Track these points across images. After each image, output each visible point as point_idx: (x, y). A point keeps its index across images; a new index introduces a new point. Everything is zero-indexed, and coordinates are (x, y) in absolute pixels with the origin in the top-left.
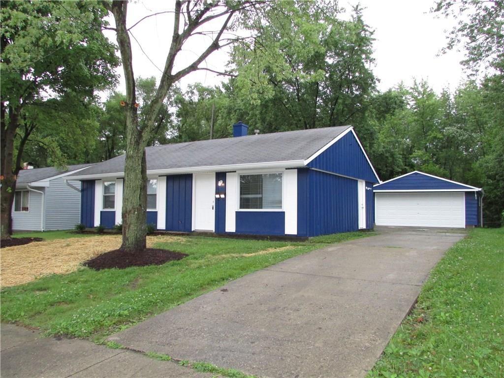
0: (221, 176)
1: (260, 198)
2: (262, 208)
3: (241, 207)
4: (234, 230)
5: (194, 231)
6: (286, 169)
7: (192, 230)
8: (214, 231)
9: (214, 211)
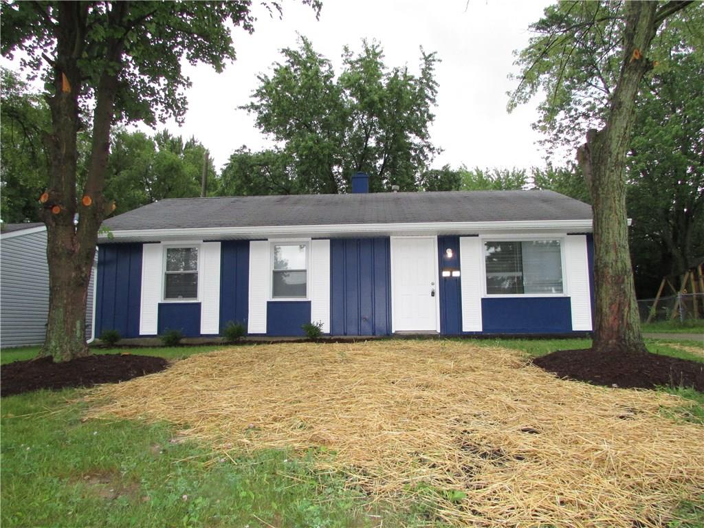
0: (448, 241)
1: (518, 278)
2: (523, 293)
3: (489, 292)
4: (479, 329)
6: (568, 234)
7: (393, 332)
8: (439, 331)
9: (437, 299)
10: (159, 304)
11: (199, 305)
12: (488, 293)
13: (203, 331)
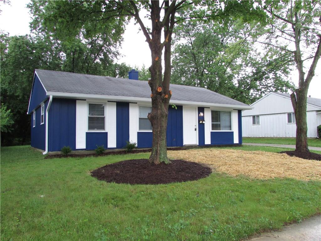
0: (201, 109)
1: (219, 124)
2: (220, 130)
4: (210, 143)
5: (184, 146)
7: (184, 145)
8: (198, 145)
9: (197, 132)
10: (86, 132)
11: (107, 133)
12: (212, 130)
13: (109, 146)
